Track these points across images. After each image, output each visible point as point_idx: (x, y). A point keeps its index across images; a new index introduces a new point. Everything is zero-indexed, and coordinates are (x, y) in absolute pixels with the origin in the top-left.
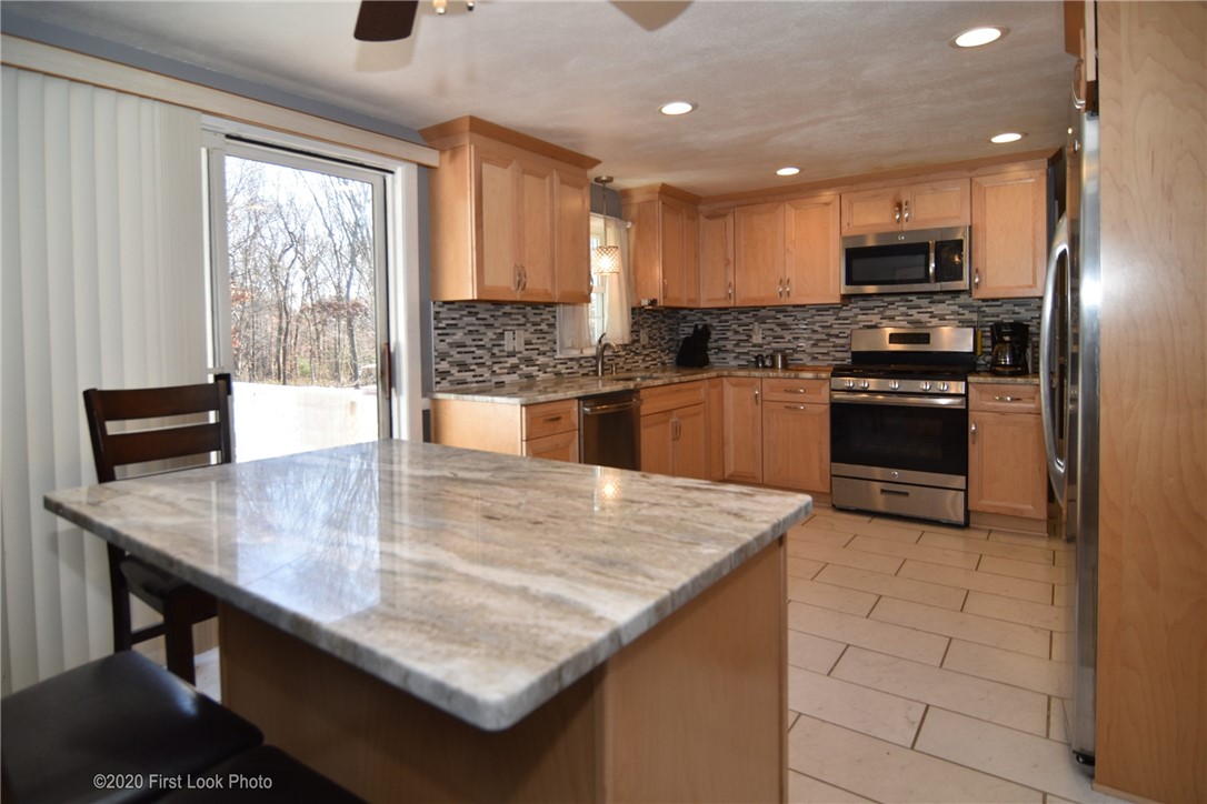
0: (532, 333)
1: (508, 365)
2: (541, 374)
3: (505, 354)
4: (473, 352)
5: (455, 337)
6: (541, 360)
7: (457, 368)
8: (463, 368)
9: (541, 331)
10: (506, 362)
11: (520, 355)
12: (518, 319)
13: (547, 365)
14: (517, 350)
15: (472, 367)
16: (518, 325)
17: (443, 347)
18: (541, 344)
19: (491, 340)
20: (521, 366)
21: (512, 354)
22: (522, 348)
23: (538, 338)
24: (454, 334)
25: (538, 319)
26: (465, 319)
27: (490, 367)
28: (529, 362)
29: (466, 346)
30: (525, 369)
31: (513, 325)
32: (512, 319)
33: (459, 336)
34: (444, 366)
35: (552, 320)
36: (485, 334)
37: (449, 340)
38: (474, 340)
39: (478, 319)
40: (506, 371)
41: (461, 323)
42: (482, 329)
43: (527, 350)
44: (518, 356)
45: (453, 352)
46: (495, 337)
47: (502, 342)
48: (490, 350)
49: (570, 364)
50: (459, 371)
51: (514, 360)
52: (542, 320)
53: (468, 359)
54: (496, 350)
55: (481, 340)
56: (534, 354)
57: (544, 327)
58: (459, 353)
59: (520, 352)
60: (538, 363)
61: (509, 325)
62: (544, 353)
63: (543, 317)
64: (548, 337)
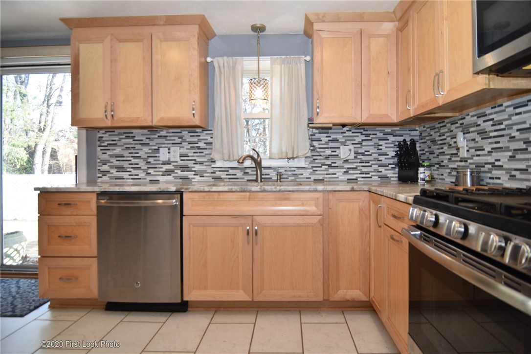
0: (187, 149)
1: (164, 170)
2: (197, 178)
3: (161, 162)
4: (130, 160)
5: (114, 151)
6: (197, 167)
7: (116, 170)
8: (121, 170)
9: (199, 148)
10: (162, 168)
11: (175, 164)
12: (174, 140)
13: (205, 172)
14: (171, 160)
15: (128, 170)
16: (173, 144)
17: (105, 157)
18: (197, 156)
19: (146, 153)
20: (176, 171)
21: (168, 163)
22: (178, 159)
23: (194, 153)
24: (115, 150)
25: (195, 139)
26: (123, 140)
27: (144, 170)
28: (184, 168)
29: (124, 157)
30: (179, 173)
31: (168, 144)
32: (166, 140)
33: (118, 150)
34: (105, 168)
35: (210, 140)
36: (141, 149)
37: (109, 153)
38: (130, 153)
39: (134, 140)
40: (161, 173)
41: (119, 143)
42: (139, 147)
43: (181, 160)
44: (173, 164)
45: (114, 160)
46: (150, 151)
47: (157, 155)
48: (144, 159)
49: (231, 172)
50: (117, 172)
51: (170, 167)
52: (200, 140)
53: (126, 164)
54: (150, 160)
55: (138, 153)
56: (190, 164)
57: (202, 145)
58: (117, 161)
59: (177, 162)
60: (193, 169)
61: (164, 144)
62: (201, 163)
63: (201, 138)
64: (206, 152)
